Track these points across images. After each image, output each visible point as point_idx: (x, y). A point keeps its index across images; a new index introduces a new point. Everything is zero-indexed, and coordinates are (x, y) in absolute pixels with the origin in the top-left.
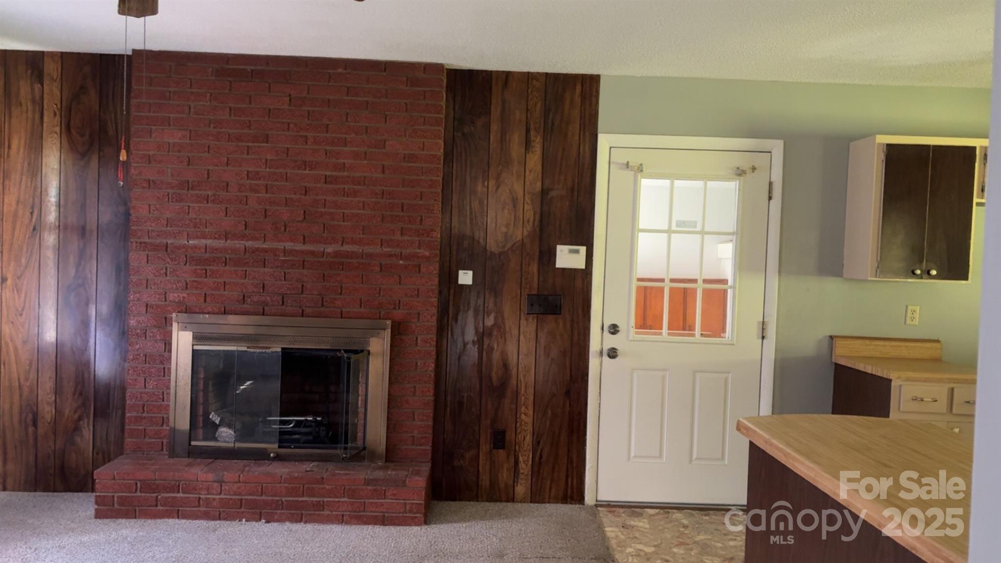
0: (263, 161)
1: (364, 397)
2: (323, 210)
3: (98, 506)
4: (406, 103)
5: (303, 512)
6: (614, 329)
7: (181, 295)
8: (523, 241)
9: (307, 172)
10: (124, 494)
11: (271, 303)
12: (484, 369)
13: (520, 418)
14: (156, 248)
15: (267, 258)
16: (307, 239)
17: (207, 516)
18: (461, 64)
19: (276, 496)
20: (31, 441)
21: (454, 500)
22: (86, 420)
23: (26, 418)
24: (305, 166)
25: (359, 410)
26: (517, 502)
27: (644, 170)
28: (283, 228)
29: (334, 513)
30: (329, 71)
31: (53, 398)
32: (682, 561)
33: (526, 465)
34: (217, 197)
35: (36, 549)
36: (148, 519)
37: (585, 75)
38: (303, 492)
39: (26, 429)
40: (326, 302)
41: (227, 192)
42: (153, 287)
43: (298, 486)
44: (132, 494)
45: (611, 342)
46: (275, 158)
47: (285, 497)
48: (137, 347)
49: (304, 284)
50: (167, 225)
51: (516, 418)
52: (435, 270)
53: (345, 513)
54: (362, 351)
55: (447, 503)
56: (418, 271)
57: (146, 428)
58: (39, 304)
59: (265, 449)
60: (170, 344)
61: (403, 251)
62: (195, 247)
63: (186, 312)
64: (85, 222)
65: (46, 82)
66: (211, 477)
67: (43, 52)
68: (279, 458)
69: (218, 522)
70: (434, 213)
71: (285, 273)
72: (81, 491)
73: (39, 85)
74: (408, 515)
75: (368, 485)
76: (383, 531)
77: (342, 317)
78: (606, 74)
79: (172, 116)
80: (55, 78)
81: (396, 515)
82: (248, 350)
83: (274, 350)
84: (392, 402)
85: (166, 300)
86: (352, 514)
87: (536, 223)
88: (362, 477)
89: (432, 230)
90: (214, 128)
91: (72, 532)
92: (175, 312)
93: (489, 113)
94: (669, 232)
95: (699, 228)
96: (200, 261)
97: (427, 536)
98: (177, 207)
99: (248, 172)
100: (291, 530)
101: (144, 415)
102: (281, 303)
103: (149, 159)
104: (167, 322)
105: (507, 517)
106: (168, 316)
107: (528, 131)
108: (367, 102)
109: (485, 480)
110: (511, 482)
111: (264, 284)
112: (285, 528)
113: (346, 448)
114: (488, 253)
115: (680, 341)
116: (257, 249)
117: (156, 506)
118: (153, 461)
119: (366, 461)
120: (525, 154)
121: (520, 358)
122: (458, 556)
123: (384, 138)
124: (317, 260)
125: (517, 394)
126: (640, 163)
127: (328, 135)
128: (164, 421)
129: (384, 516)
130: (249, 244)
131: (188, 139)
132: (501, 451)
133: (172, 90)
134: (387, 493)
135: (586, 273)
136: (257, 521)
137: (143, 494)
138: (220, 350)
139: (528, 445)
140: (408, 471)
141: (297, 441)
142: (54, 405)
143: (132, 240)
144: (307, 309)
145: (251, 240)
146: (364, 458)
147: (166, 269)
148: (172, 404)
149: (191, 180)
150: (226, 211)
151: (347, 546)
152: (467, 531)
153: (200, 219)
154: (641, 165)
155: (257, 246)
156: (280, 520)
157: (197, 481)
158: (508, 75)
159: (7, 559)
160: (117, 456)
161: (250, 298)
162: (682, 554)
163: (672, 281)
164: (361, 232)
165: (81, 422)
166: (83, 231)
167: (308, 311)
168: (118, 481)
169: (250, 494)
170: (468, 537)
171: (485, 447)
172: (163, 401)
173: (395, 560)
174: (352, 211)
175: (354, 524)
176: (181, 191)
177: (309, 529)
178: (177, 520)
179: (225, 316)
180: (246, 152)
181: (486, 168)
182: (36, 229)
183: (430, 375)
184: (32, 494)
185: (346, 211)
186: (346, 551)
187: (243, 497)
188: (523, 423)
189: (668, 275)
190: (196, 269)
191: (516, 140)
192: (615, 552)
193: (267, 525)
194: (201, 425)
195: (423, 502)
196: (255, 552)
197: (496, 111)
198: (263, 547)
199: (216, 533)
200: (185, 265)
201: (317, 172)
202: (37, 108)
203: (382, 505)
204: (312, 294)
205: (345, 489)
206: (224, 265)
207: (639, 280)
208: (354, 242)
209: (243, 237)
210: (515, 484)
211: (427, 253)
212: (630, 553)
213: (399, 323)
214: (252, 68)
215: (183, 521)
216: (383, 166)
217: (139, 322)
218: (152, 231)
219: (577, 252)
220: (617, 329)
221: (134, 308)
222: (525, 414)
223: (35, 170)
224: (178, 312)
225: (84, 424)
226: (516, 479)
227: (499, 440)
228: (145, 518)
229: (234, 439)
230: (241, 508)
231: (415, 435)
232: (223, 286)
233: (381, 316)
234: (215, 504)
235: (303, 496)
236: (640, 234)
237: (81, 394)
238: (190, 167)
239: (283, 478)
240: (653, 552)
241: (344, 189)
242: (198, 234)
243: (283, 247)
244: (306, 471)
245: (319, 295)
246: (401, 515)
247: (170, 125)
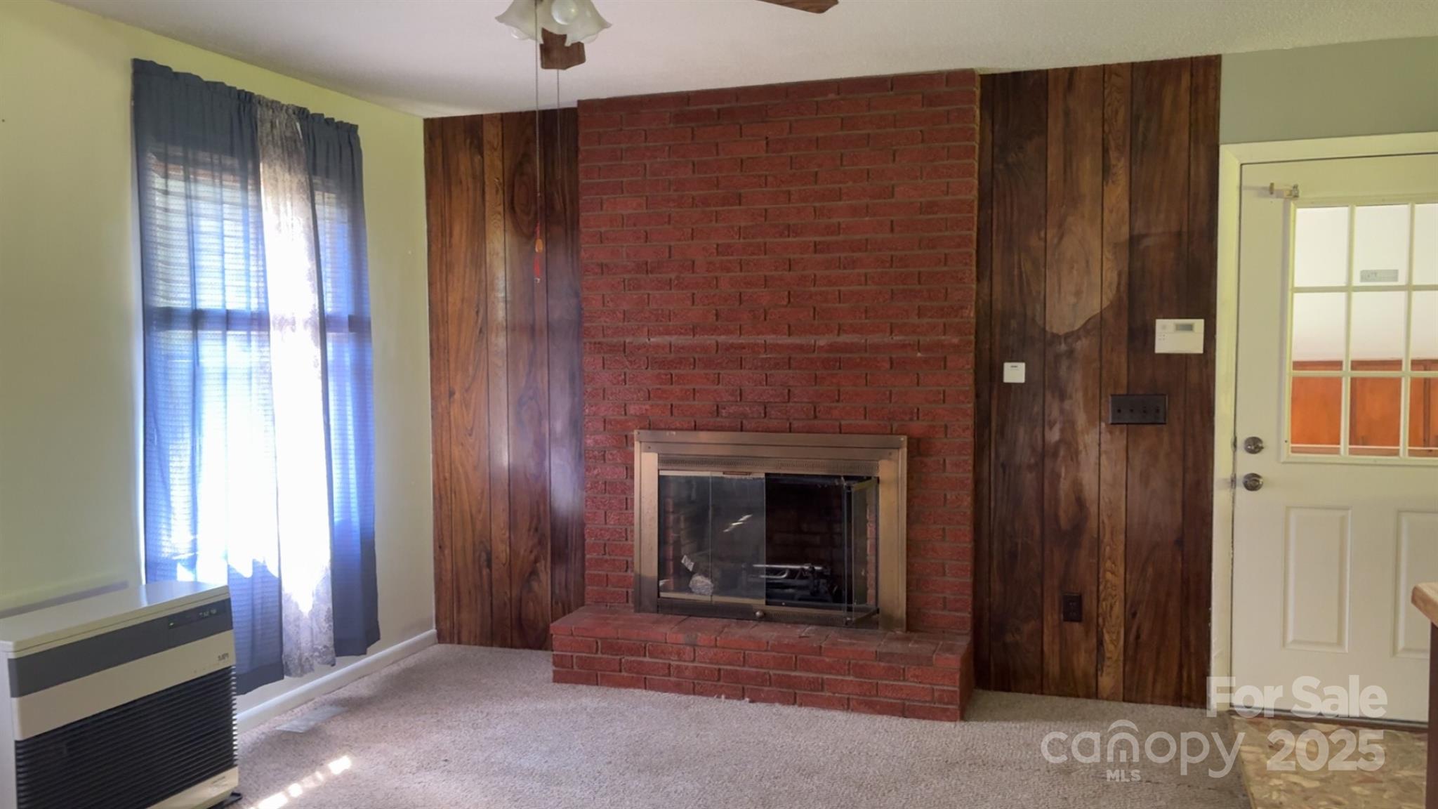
0: (736, 229)
1: (874, 541)
2: (812, 289)
3: (556, 666)
4: (921, 131)
5: (797, 691)
6: (1255, 446)
7: (644, 407)
8: (1101, 318)
9: (790, 239)
10: (584, 655)
11: (750, 415)
12: (1046, 506)
13: (1104, 577)
14: (612, 349)
15: (744, 357)
16: (793, 328)
17: (678, 688)
18: (1001, 67)
19: (762, 668)
20: (486, 587)
21: (1008, 690)
22: (543, 562)
23: (480, 556)
24: (789, 231)
25: (868, 558)
26: (1103, 699)
27: (1300, 194)
28: (762, 317)
29: (837, 695)
30: (816, 99)
31: (507, 534)
32: (1363, 806)
33: (1116, 646)
34: (681, 280)
35: (488, 714)
36: (611, 687)
37: (1197, 58)
38: (796, 664)
39: (481, 572)
40: (819, 412)
41: (693, 272)
42: (611, 398)
43: (790, 655)
44: (593, 655)
45: (1249, 464)
46: (750, 224)
47: (773, 669)
48: (596, 472)
49: (792, 389)
50: (624, 319)
51: (1098, 578)
52: (968, 364)
53: (851, 696)
54: (869, 478)
55: (995, 693)
56: (942, 366)
57: (609, 573)
58: (489, 422)
59: (749, 605)
60: (633, 469)
61: (921, 338)
62: (657, 347)
63: (649, 429)
64: (534, 320)
65: (487, 152)
66: (682, 638)
67: (482, 116)
68: (766, 618)
69: (691, 697)
70: (964, 283)
71: (766, 375)
72: (540, 648)
73: (479, 157)
74: (937, 705)
75: (880, 660)
76: (902, 724)
77: (840, 433)
78: (1231, 52)
79: (625, 180)
80: (495, 146)
81: (920, 704)
82: (725, 476)
83: (755, 476)
84: (913, 547)
85: (626, 414)
86: (861, 698)
87: (1122, 288)
88: (873, 649)
89: (962, 308)
90: (675, 190)
91: (528, 696)
92: (636, 428)
93: (1044, 131)
94: (1348, 289)
95: (1402, 281)
96: (663, 364)
97: (963, 736)
98: (635, 297)
99: (718, 245)
100: (781, 714)
101: (607, 557)
102: (763, 415)
103: (602, 238)
104: (628, 441)
105: (1083, 719)
106: (629, 434)
107: (1105, 151)
108: (869, 135)
109: (1053, 666)
110: (1092, 671)
111: (741, 390)
112: (774, 710)
113: (850, 609)
114: (1049, 336)
115: (1372, 462)
116: (732, 346)
117: (620, 671)
118: (616, 615)
119: (880, 628)
120: (1103, 186)
121: (1101, 488)
122: (1002, 766)
123: (893, 182)
124: (806, 356)
125: (1098, 541)
126: (1293, 184)
127: (816, 187)
128: (628, 566)
129: (904, 704)
130: (722, 339)
131: (645, 208)
132: (1076, 625)
133: (623, 146)
134: (906, 673)
135: (1206, 360)
136: (739, 699)
137: (605, 656)
138: (691, 477)
139: (1118, 617)
140: (938, 644)
141: (792, 597)
142: (508, 544)
143: (585, 340)
144: (794, 422)
145: (724, 334)
146: (877, 623)
147: (625, 374)
148: (636, 543)
149: (649, 261)
150: (693, 298)
151: (851, 740)
152: (1021, 734)
153: (662, 310)
154: (1295, 187)
155: (731, 341)
156: (768, 700)
157: (666, 643)
158: (1072, 72)
159: (457, 723)
160: (577, 607)
161: (725, 408)
162: (1366, 796)
163: (1357, 365)
164: (863, 316)
165: (538, 565)
166: (532, 331)
167: (796, 424)
168: (577, 638)
169: (730, 664)
170: (1022, 742)
171: (1052, 617)
172: (627, 540)
173: (914, 764)
174: (851, 288)
175: (864, 712)
176: (638, 276)
177: (804, 715)
178: (644, 691)
179: (694, 433)
180: (714, 218)
181: (1043, 212)
182: (483, 331)
183: (965, 513)
184: (489, 648)
185: (842, 288)
186: (850, 747)
187: (722, 667)
188: (1109, 585)
189: (1347, 356)
190: (659, 374)
191: (1087, 166)
192: (1251, 783)
193: (751, 704)
194: (672, 571)
195: (957, 689)
196: (733, 738)
197: (1055, 128)
198: (744, 733)
199: (689, 710)
200: (647, 369)
201: (804, 239)
202: (479, 185)
203: (901, 688)
204: (802, 402)
205: (850, 663)
206: (692, 367)
207: (1298, 365)
208: (854, 330)
209: (714, 330)
210: (1099, 673)
211: (956, 340)
212: (1276, 785)
213: (919, 440)
214: (719, 106)
215: (651, 693)
216: (892, 222)
217: (596, 442)
218: (608, 328)
219: (1190, 328)
220: (1260, 445)
221: (590, 424)
222: (1113, 573)
223: (479, 260)
224: (641, 428)
225: (541, 566)
226: (1099, 666)
227: (1073, 609)
228: (608, 686)
229: (711, 591)
230: (719, 680)
231: (947, 596)
232: (692, 395)
233: (894, 429)
234: (687, 673)
235: (796, 669)
236: (1296, 295)
237: (536, 530)
238: (648, 243)
239: (770, 644)
240: (1316, 788)
241: (840, 258)
242: (661, 329)
243: (763, 342)
244: (800, 637)
245: (809, 403)
246: (927, 704)
247: (622, 192)
